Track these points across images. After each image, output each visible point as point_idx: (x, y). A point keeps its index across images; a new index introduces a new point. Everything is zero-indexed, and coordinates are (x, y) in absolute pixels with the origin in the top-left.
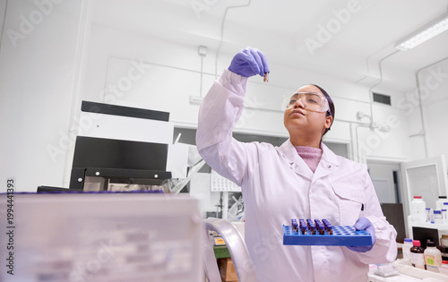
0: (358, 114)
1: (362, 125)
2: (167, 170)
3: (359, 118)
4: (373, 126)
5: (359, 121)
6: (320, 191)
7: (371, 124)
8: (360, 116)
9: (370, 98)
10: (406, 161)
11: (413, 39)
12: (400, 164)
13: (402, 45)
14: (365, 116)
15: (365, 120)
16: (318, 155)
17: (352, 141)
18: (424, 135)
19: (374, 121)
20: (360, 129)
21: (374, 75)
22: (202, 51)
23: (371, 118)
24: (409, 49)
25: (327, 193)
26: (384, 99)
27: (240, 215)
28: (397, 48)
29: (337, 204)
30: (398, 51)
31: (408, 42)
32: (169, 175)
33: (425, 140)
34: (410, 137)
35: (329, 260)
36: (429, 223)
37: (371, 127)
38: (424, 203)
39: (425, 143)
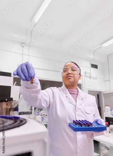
0: (85, 72)
1: (87, 76)
2: (11, 97)
3: (85, 74)
4: (91, 77)
5: (85, 75)
6: (80, 111)
7: (90, 76)
8: (86, 73)
9: (90, 66)
10: (102, 91)
11: (107, 43)
12: (100, 92)
13: (103, 45)
14: (88, 73)
15: (88, 75)
16: (77, 93)
17: (83, 83)
18: (110, 81)
19: (91, 75)
20: (86, 78)
21: (92, 56)
22: (23, 45)
23: (90, 74)
24: (105, 47)
25: (82, 112)
26: (95, 66)
27: (39, 113)
28: (101, 46)
29: (86, 116)
30: (101, 47)
31: (105, 44)
32: (12, 99)
33: (110, 83)
34: (105, 81)
35: (82, 138)
36: (111, 115)
37: (90, 77)
38: (110, 108)
39: (110, 84)
